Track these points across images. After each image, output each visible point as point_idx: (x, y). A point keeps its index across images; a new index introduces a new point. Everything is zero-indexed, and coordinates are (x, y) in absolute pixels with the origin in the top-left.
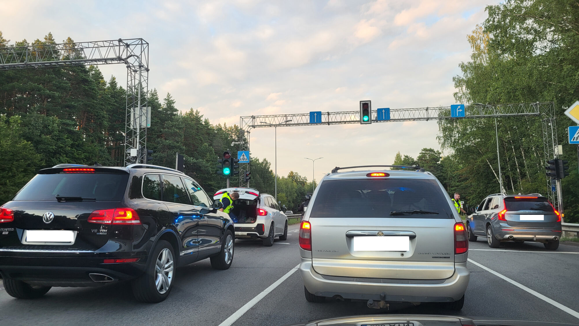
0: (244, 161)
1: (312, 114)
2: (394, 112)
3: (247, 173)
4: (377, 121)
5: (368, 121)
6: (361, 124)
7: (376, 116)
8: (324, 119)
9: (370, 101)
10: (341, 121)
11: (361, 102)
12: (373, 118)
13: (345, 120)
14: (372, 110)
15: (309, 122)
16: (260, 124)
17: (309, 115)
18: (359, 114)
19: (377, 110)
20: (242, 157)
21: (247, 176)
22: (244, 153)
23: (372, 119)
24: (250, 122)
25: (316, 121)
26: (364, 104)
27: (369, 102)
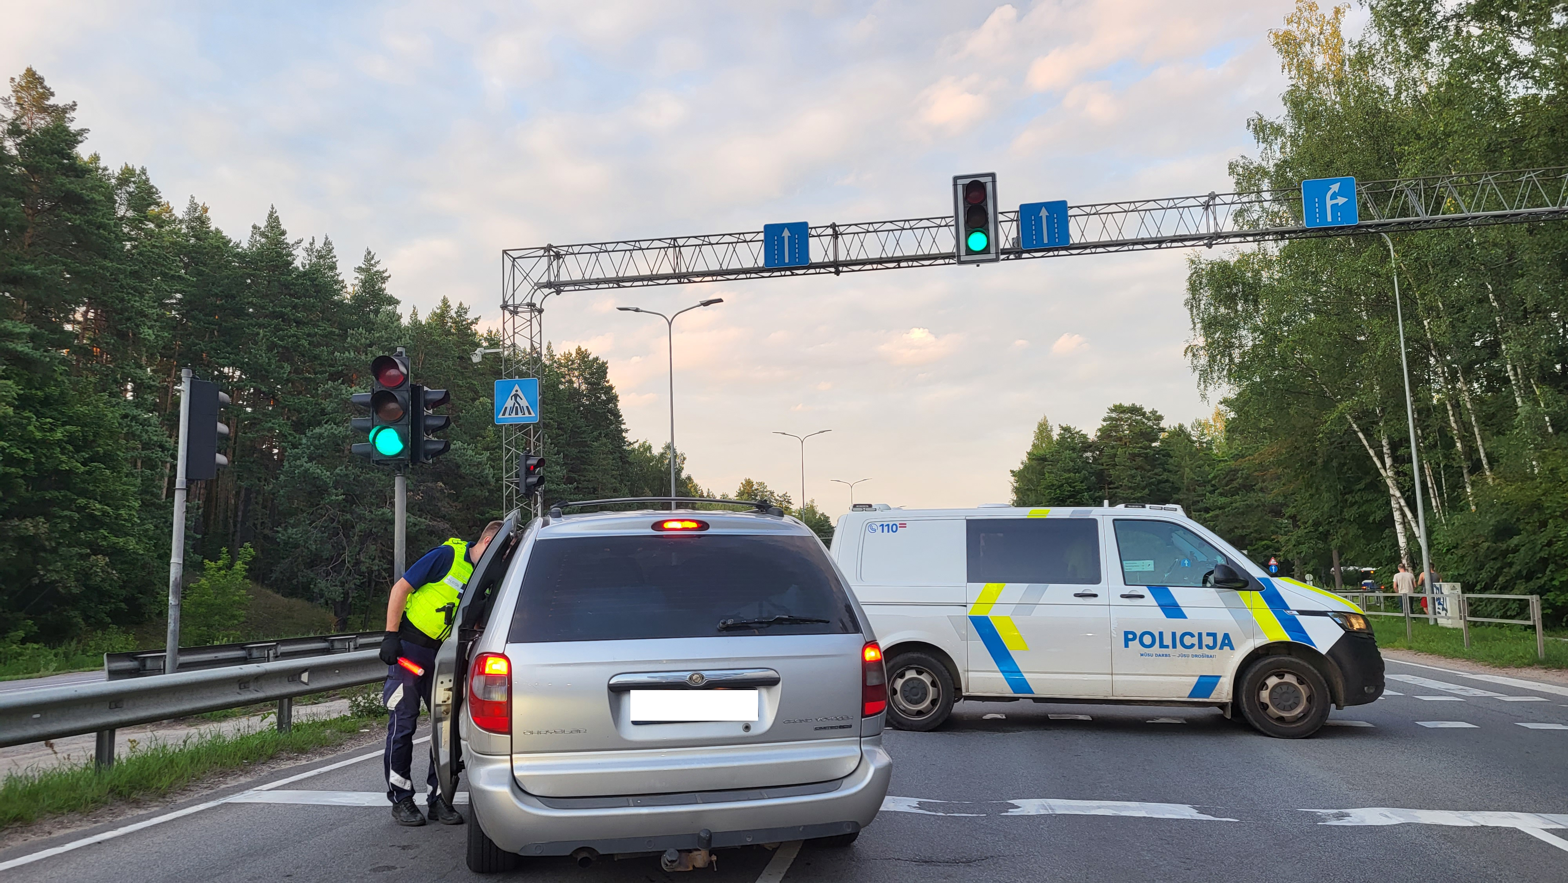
0: (520, 415)
1: (772, 232)
2: (1082, 220)
3: (529, 462)
4: (1016, 252)
5: (986, 251)
6: (961, 263)
7: (1014, 234)
8: (817, 250)
9: (993, 175)
10: (884, 256)
11: (959, 182)
12: (1005, 243)
13: (898, 254)
14: (1000, 210)
15: (761, 263)
16: (577, 276)
17: (761, 236)
18: (953, 229)
19: (1018, 209)
20: (510, 403)
21: (529, 471)
22: (517, 387)
23: (1001, 247)
24: (540, 270)
25: (787, 261)
26: (968, 188)
27: (990, 179)
